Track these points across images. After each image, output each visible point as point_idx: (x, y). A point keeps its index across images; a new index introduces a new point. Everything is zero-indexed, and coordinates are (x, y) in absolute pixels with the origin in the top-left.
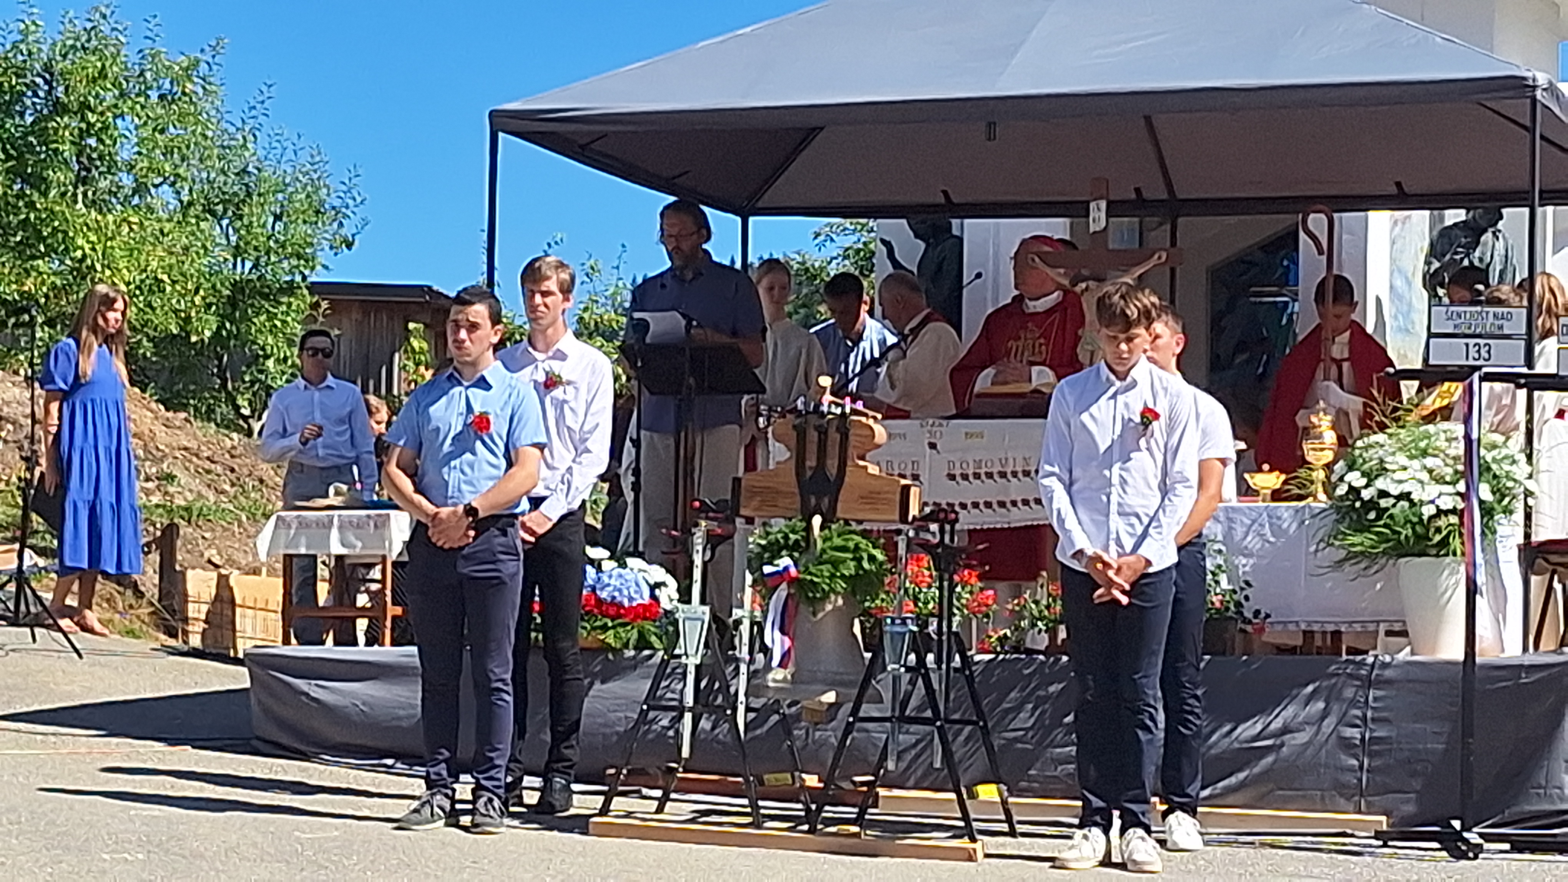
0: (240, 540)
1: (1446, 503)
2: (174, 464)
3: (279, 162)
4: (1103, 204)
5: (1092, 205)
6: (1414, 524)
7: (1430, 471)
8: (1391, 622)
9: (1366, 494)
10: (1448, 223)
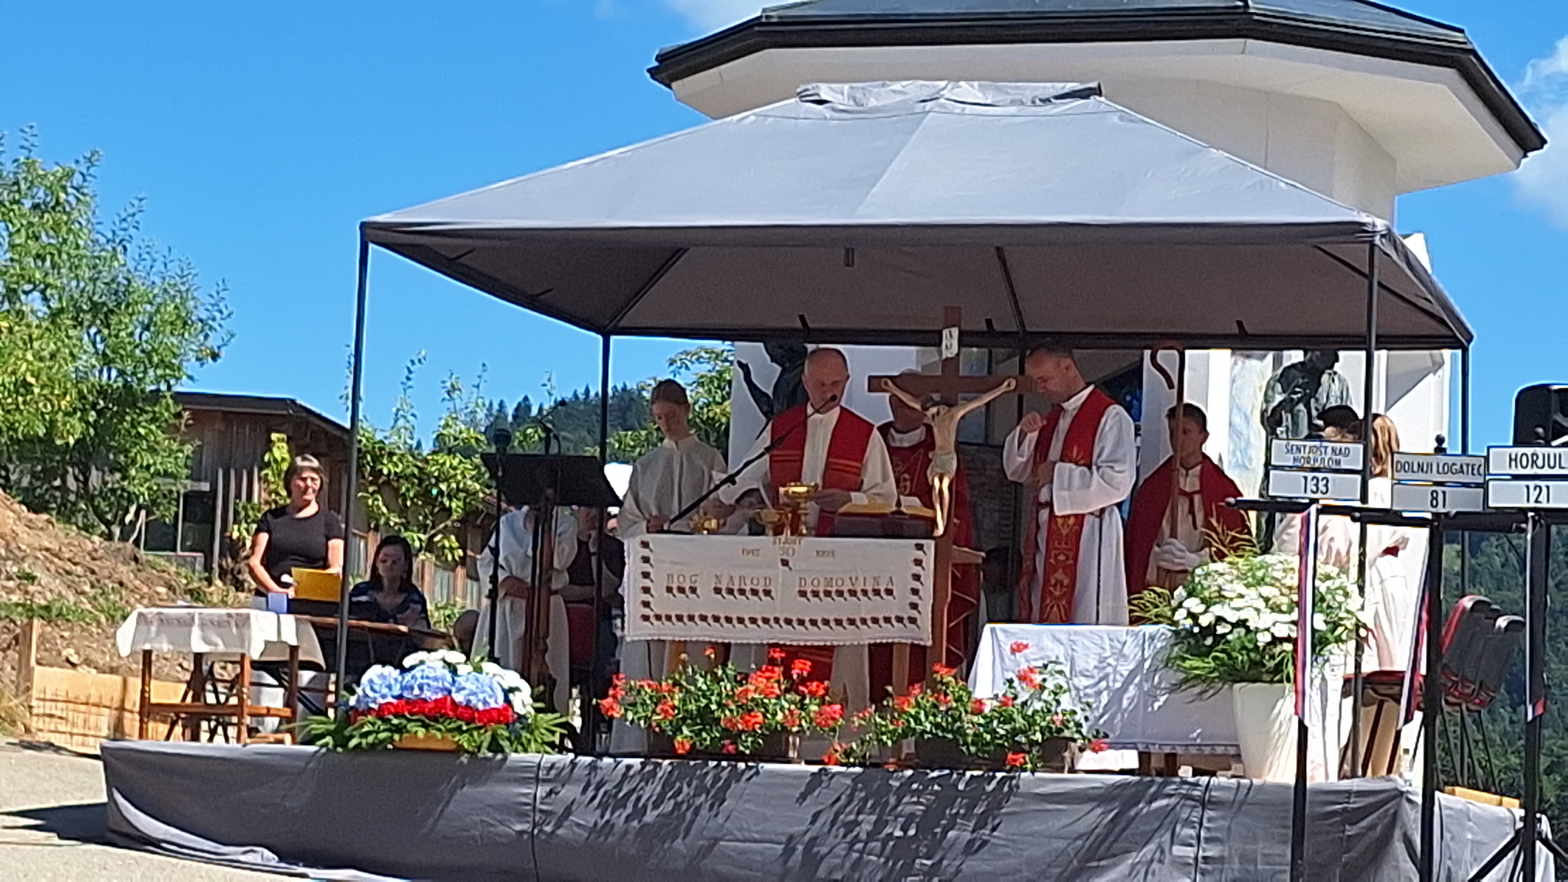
0: (98, 641)
1: (1282, 631)
2: (34, 564)
3: (149, 274)
4: (955, 332)
5: (945, 332)
6: (1249, 651)
7: (1267, 600)
8: (1225, 745)
9: (1204, 621)
10: (1286, 363)
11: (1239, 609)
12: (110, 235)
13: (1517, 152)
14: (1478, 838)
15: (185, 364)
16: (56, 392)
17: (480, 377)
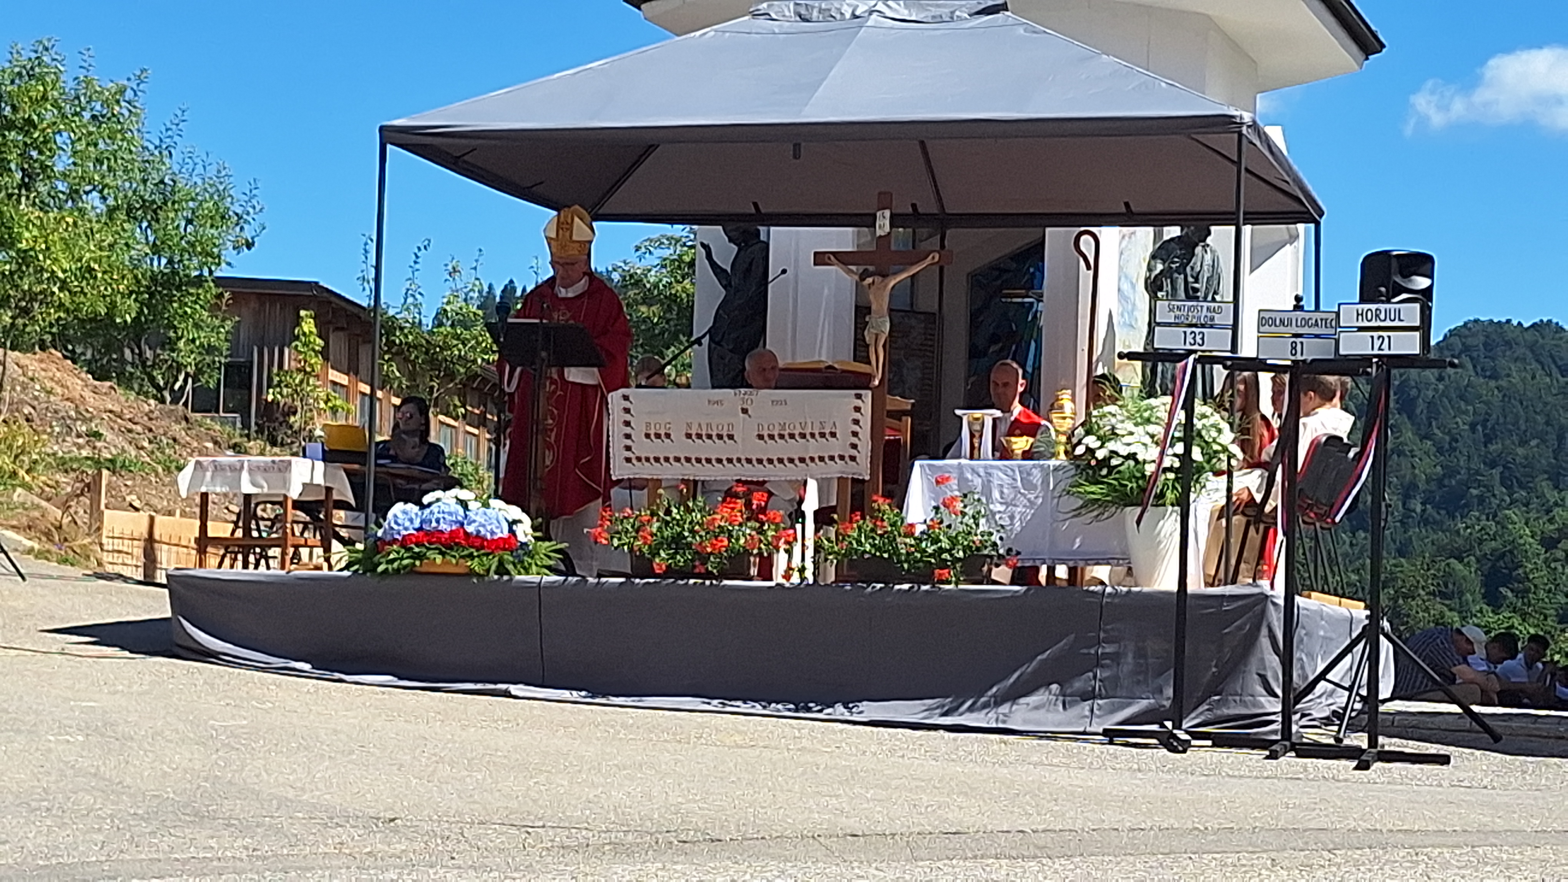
0: (156, 488)
1: (1166, 463)
2: (100, 423)
3: (191, 175)
4: (887, 214)
5: (879, 215)
6: (1137, 479)
7: (1152, 436)
8: (1118, 559)
9: (1100, 454)
10: (1166, 237)
11: (1129, 444)
12: (157, 143)
13: (1360, 56)
14: (1328, 635)
15: (223, 252)
16: (115, 277)
17: (477, 261)
